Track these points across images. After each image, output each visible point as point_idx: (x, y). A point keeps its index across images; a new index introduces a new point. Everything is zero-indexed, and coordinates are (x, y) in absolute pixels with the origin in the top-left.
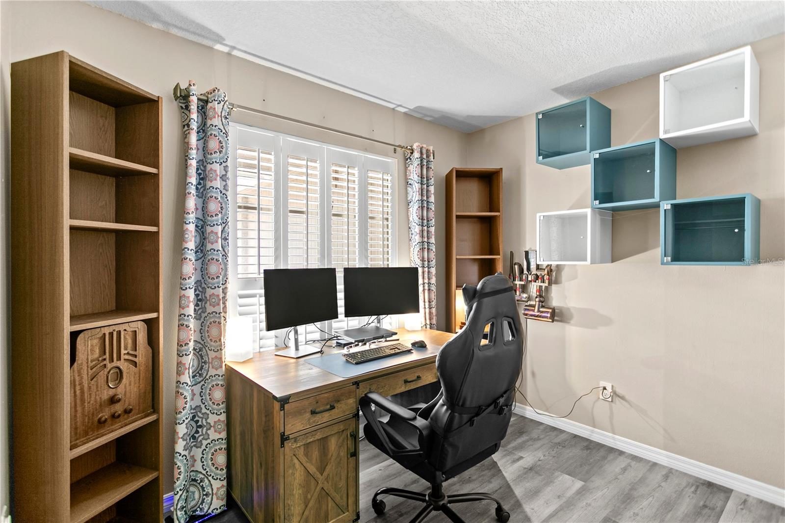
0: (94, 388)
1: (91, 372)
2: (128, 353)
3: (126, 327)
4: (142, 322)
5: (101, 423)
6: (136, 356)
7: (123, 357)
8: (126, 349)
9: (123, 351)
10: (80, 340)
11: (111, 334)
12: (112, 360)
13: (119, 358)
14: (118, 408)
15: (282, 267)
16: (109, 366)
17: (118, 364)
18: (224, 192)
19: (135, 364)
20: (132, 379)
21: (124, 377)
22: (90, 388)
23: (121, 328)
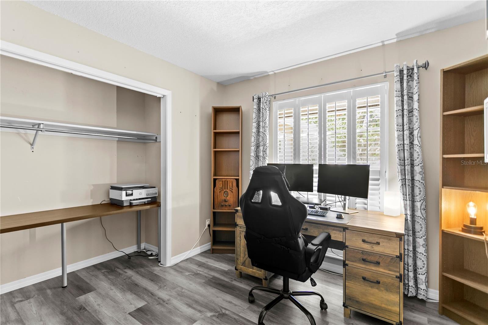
0: (220, 195)
1: (220, 191)
2: (230, 188)
3: (229, 180)
4: (235, 180)
5: (222, 206)
6: (232, 189)
7: (228, 189)
8: (230, 186)
9: (228, 187)
10: (217, 181)
11: (225, 181)
12: (225, 189)
13: (227, 189)
14: (227, 204)
15: (297, 163)
16: (225, 190)
17: (227, 190)
18: (264, 132)
19: (232, 192)
20: (231, 196)
21: (229, 195)
22: (219, 195)
23: (228, 180)
